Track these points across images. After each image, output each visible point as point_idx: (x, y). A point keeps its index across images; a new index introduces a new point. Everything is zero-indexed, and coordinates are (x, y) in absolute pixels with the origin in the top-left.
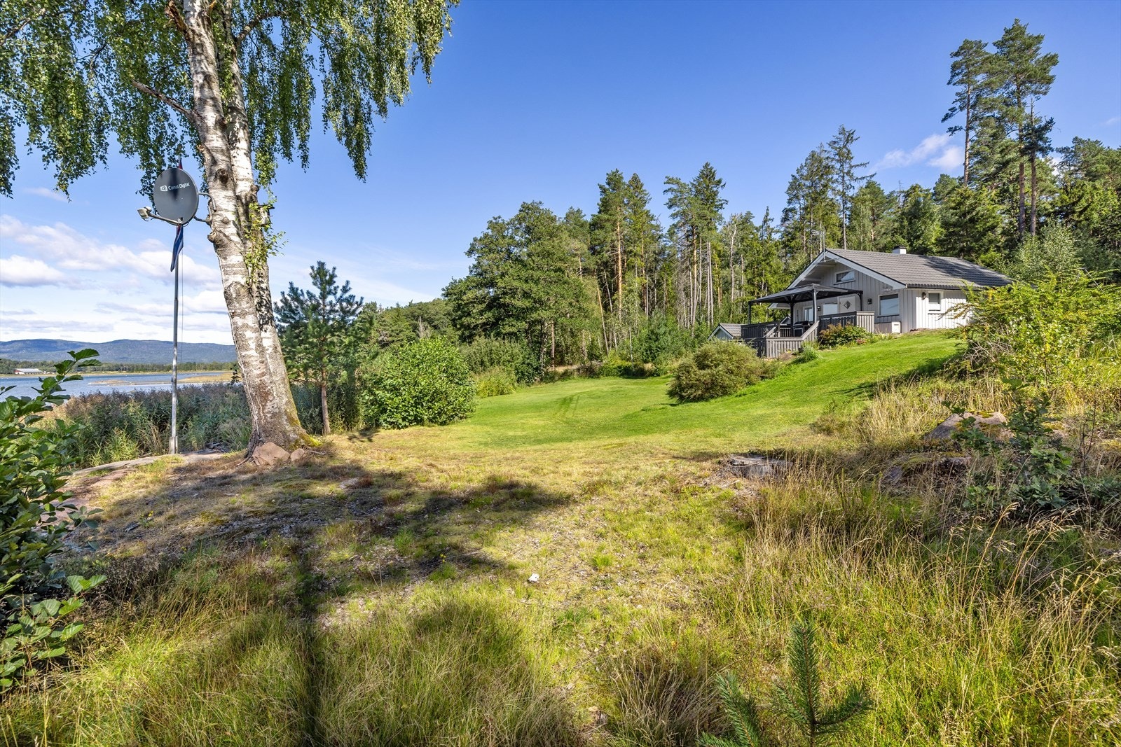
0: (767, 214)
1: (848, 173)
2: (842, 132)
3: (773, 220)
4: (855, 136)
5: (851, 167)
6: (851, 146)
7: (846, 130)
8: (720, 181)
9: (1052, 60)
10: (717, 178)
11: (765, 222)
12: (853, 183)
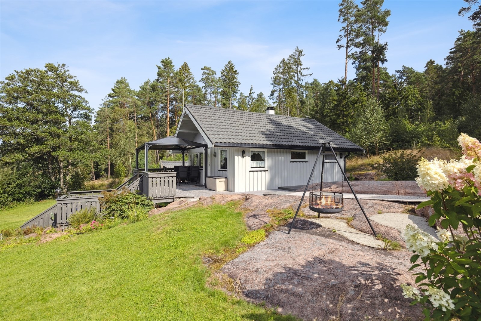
0: (251, 90)
1: (300, 72)
2: (297, 50)
3: (254, 93)
4: (303, 53)
5: (301, 69)
6: (301, 58)
7: (299, 49)
8: (236, 71)
9: (388, 13)
10: (234, 70)
11: (250, 94)
12: (302, 78)
